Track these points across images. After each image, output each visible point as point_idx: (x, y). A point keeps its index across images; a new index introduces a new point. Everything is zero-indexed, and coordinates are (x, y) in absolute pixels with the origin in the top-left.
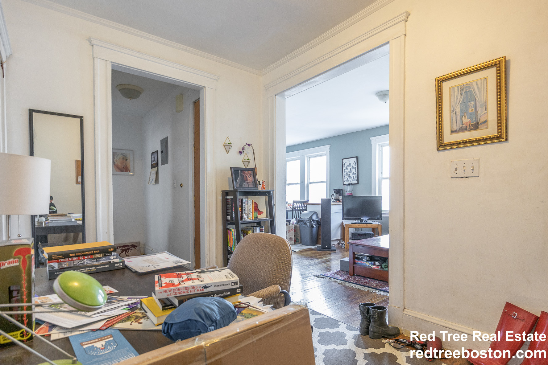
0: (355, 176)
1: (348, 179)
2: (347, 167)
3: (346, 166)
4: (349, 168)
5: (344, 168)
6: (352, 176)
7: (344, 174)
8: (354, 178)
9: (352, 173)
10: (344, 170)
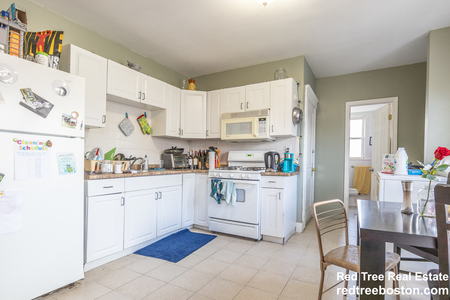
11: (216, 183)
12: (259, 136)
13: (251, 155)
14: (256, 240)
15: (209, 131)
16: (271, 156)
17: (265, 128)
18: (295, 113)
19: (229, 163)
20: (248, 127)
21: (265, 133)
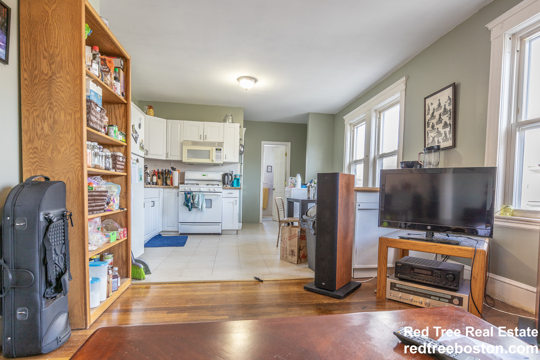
0: (447, 130)
1: (434, 138)
2: (433, 113)
3: (431, 111)
4: (437, 114)
5: (428, 117)
6: (442, 131)
7: (427, 130)
8: (445, 134)
9: (442, 125)
10: (427, 121)
11: (189, 195)
12: (216, 161)
13: (205, 175)
14: (219, 234)
15: (169, 154)
16: (228, 176)
17: (220, 156)
18: (240, 147)
19: (185, 181)
20: (208, 154)
21: (221, 160)
